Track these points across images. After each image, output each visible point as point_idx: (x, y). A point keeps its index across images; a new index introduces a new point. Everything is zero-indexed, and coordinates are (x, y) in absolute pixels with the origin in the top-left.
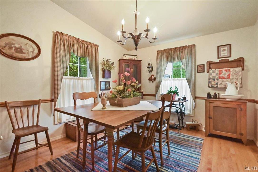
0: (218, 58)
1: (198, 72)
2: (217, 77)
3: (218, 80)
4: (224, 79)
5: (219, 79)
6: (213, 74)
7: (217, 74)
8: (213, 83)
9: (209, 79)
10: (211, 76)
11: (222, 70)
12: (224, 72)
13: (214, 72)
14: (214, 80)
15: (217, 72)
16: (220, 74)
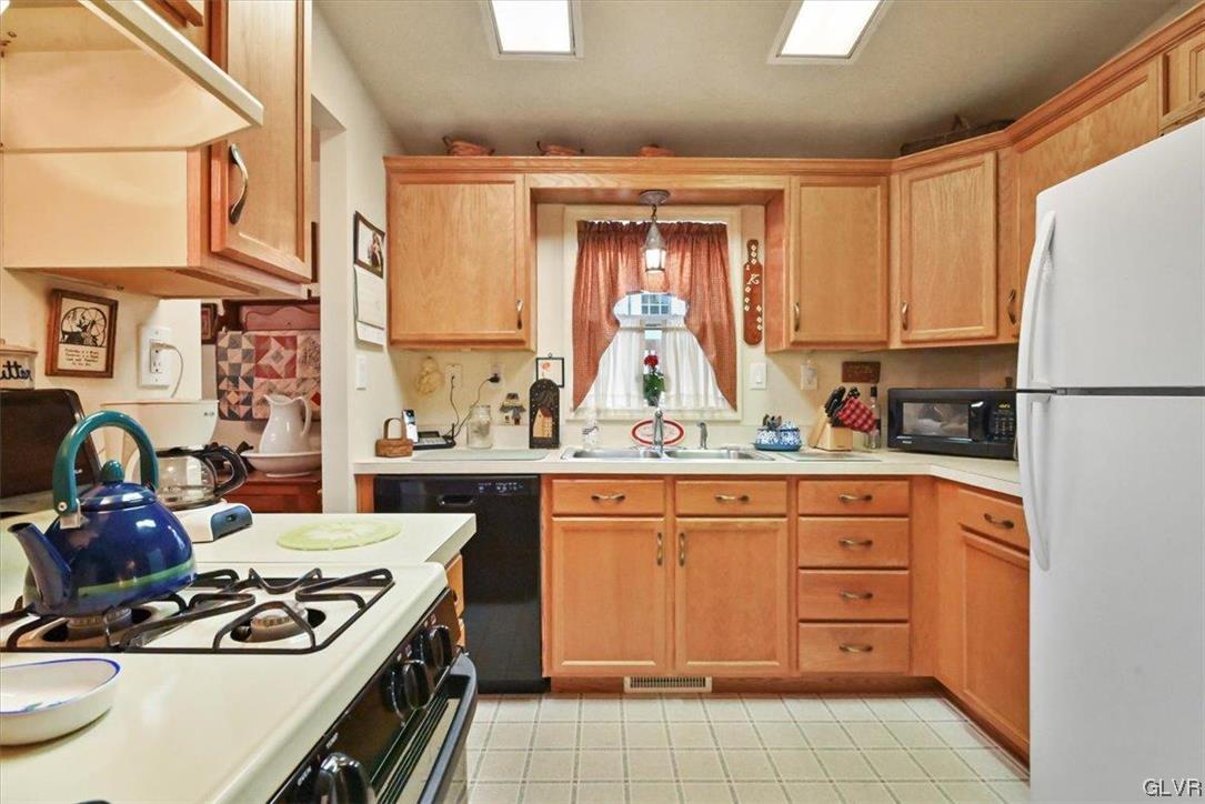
2: (246, 368)
3: (249, 381)
4: (274, 381)
5: (258, 381)
6: (230, 352)
7: (246, 355)
8: (232, 397)
9: (219, 380)
10: (225, 365)
11: (267, 338)
12: (275, 346)
13: (235, 344)
14: (235, 381)
15: (246, 344)
16: (260, 354)
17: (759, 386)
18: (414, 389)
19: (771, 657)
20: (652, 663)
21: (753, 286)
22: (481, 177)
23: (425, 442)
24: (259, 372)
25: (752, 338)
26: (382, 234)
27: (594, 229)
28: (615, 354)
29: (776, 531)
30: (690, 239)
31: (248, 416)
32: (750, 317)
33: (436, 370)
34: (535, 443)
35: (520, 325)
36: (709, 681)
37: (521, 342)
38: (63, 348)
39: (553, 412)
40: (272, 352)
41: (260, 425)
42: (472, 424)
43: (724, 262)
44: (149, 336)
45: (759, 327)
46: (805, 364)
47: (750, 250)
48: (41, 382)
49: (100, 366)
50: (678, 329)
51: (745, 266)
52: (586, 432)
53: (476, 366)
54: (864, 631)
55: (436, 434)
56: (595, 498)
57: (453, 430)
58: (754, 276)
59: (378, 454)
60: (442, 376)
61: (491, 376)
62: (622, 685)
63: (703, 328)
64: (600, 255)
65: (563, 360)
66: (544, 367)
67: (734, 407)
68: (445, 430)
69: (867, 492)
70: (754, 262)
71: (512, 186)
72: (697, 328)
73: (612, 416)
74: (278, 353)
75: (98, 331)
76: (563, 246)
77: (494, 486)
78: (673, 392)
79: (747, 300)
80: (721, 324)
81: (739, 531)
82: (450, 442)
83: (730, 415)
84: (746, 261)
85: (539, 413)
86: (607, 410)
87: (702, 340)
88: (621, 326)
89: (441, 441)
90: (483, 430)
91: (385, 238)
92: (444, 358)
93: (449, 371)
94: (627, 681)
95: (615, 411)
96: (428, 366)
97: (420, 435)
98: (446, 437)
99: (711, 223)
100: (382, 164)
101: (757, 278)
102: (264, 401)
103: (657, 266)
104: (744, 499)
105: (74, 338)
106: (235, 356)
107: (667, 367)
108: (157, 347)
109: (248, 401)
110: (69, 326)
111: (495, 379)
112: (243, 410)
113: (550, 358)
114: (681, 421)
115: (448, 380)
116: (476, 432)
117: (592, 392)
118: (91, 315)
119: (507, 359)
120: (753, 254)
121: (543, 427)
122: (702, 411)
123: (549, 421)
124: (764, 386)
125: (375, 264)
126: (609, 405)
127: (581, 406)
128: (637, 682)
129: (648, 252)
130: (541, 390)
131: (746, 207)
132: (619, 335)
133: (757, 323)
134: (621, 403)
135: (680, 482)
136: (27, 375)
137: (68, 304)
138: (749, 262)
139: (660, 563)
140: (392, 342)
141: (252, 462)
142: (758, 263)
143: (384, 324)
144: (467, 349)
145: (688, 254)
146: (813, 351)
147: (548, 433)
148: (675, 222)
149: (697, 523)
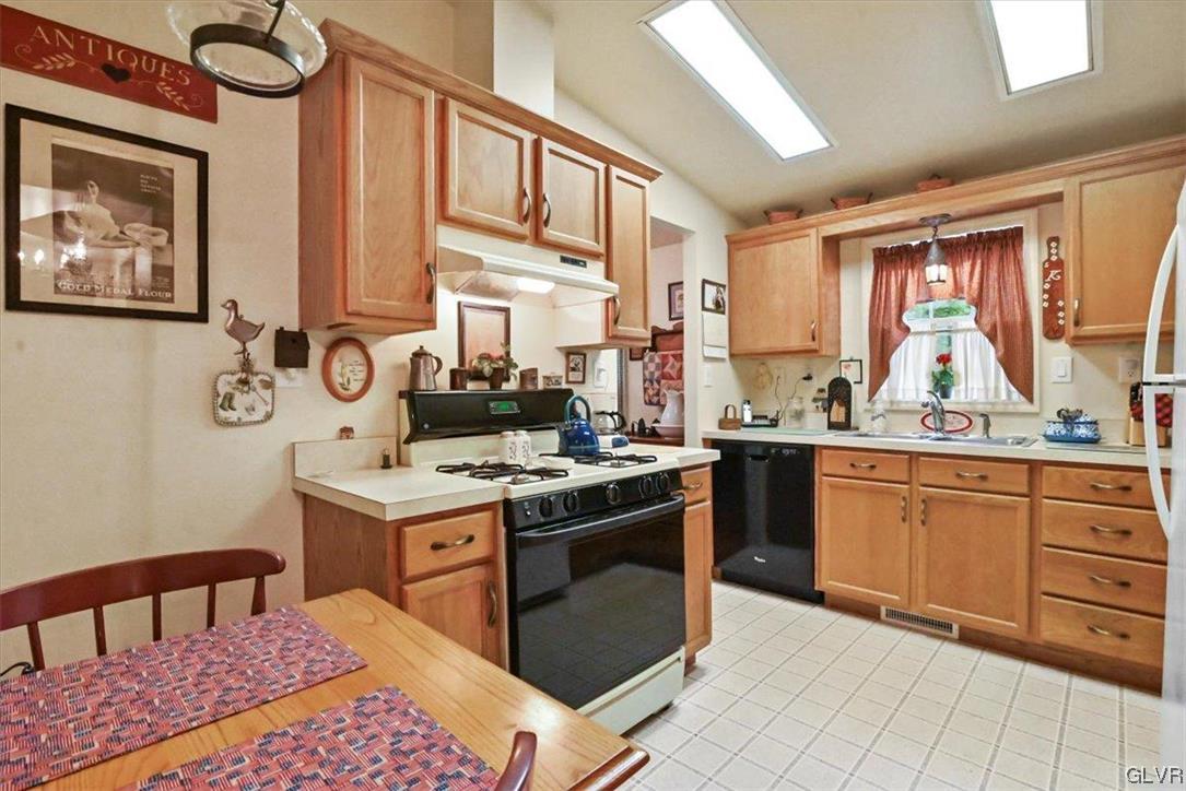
0: (671, 319)
1: (631, 359)
2: (657, 374)
3: (659, 382)
4: (671, 382)
5: (663, 382)
6: (650, 365)
7: (657, 368)
8: (651, 392)
9: (645, 381)
10: (647, 373)
11: (667, 355)
12: (671, 360)
13: (652, 360)
14: (652, 382)
15: (657, 360)
16: (664, 365)
17: (1064, 380)
18: (752, 387)
19: (1011, 618)
20: (896, 597)
21: (1053, 282)
22: (785, 236)
23: (756, 422)
24: (664, 376)
25: (1053, 332)
26: (724, 286)
27: (888, 252)
28: (906, 353)
29: (1015, 509)
30: (981, 246)
31: (658, 403)
32: (1050, 313)
33: (769, 373)
34: (832, 426)
35: (814, 339)
36: (955, 627)
37: (815, 351)
38: (570, 373)
39: (846, 402)
40: (670, 364)
41: (663, 407)
42: (790, 411)
43: (1018, 263)
44: (597, 366)
45: (1061, 322)
46: (1122, 356)
47: (1050, 248)
48: (564, 386)
49: (580, 379)
50: (969, 330)
51: (1044, 264)
52: (873, 419)
53: (795, 368)
54: (1121, 618)
55: (766, 417)
56: (853, 465)
57: (777, 415)
58: (1053, 273)
59: (721, 428)
60: (772, 377)
61: (805, 375)
62: (879, 614)
63: (994, 327)
64: (893, 273)
65: (861, 361)
66: (846, 367)
67: (1031, 400)
68: (771, 415)
69: (1126, 482)
70: (1054, 258)
71: (807, 238)
72: (988, 329)
73: (903, 407)
74: (673, 364)
75: (581, 366)
76: (860, 271)
77: (781, 451)
78: (962, 386)
79: (1046, 296)
80: (1015, 322)
81: (977, 504)
82: (774, 423)
83: (1025, 407)
84: (1046, 257)
85: (835, 403)
86: (899, 402)
87: (992, 338)
88: (912, 331)
89: (766, 422)
90: (799, 415)
91: (727, 288)
92: (773, 364)
93: (775, 373)
94: (883, 609)
95: (907, 402)
96: (762, 370)
97: (754, 417)
98: (771, 420)
99: (1003, 228)
100: (724, 240)
101: (1059, 274)
102: (664, 395)
103: (935, 279)
104: (983, 478)
105: (573, 369)
106: (652, 367)
107: (958, 364)
108: (600, 370)
109: (658, 394)
110: (572, 365)
111: (808, 378)
112: (655, 399)
113: (851, 360)
114: (970, 412)
115: (775, 379)
116: (792, 417)
117: (884, 387)
118: (578, 360)
119: (817, 363)
120: (1053, 251)
121: (838, 413)
122: (993, 404)
123: (843, 410)
124: (1068, 379)
125: (719, 307)
126: (900, 397)
127: (874, 398)
128: (891, 613)
129: (927, 269)
130: (836, 386)
131: (1044, 206)
132: (910, 338)
133: (1059, 318)
134: (911, 396)
135: (922, 458)
136: (560, 384)
137: (572, 357)
138: (1049, 260)
139: (904, 520)
140: (732, 356)
141: (658, 430)
142: (1059, 259)
143: (726, 343)
144: (788, 357)
145: (979, 262)
146: (1133, 343)
147: (842, 419)
148: (965, 235)
149: (936, 493)
